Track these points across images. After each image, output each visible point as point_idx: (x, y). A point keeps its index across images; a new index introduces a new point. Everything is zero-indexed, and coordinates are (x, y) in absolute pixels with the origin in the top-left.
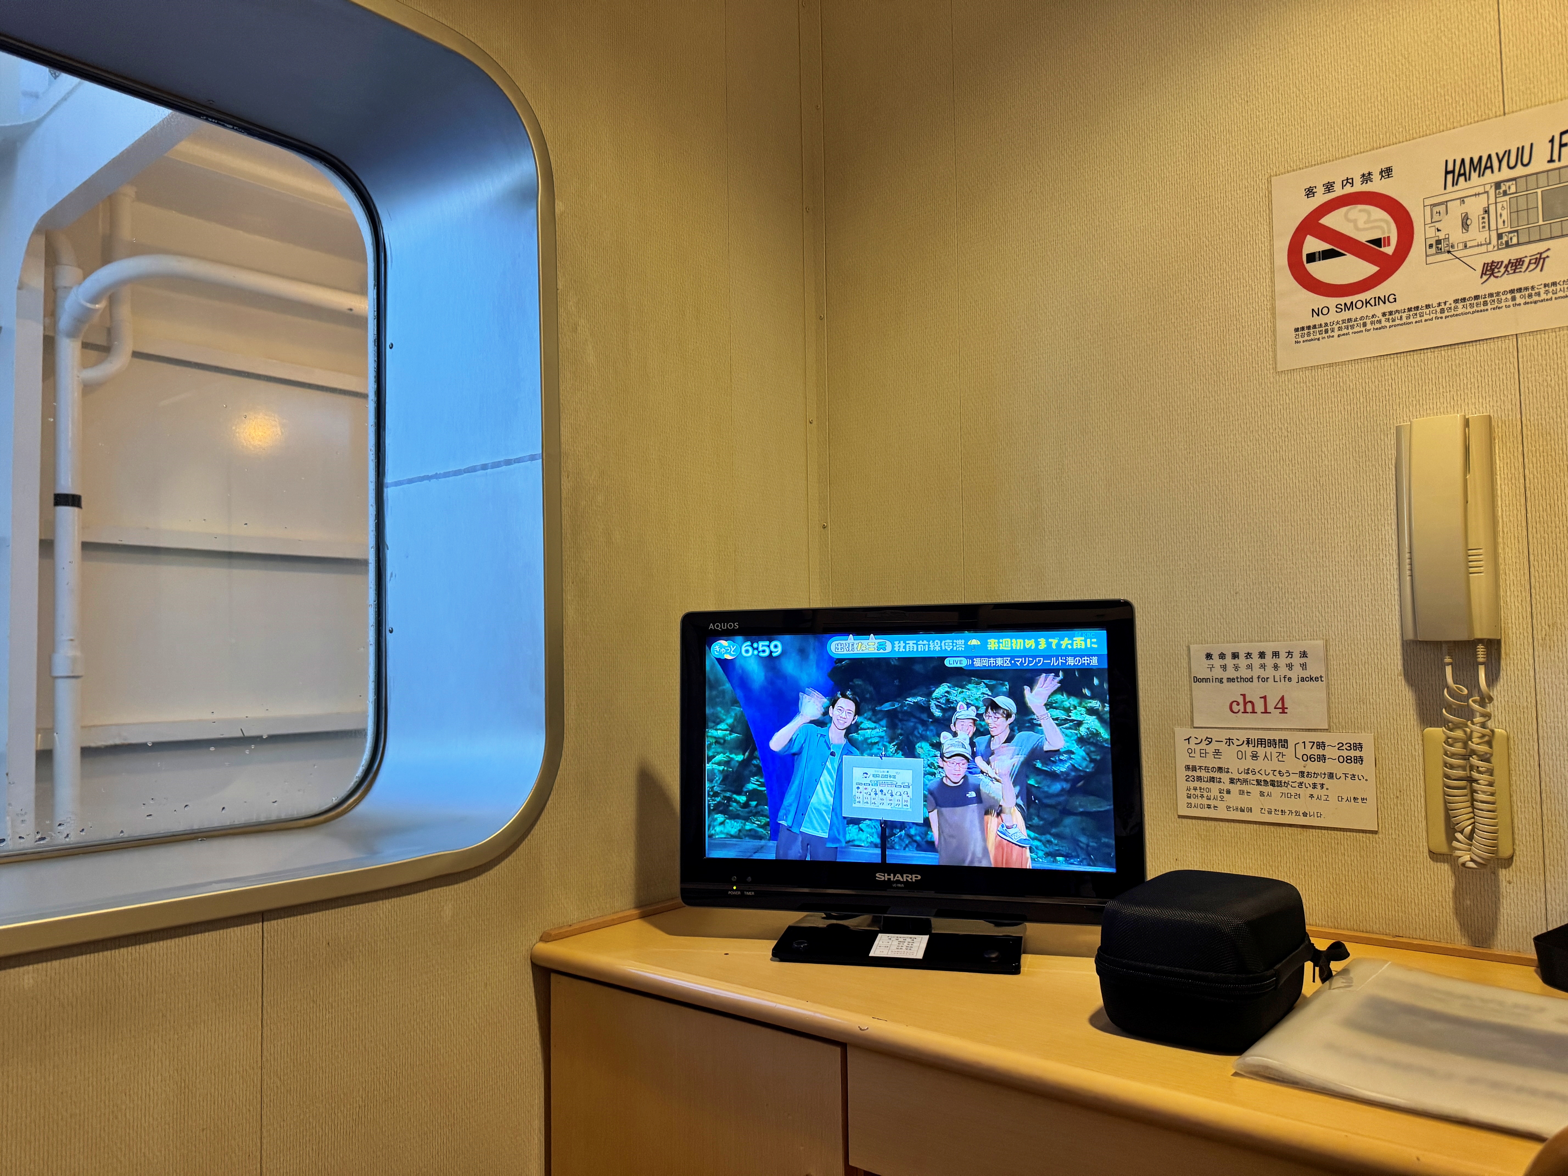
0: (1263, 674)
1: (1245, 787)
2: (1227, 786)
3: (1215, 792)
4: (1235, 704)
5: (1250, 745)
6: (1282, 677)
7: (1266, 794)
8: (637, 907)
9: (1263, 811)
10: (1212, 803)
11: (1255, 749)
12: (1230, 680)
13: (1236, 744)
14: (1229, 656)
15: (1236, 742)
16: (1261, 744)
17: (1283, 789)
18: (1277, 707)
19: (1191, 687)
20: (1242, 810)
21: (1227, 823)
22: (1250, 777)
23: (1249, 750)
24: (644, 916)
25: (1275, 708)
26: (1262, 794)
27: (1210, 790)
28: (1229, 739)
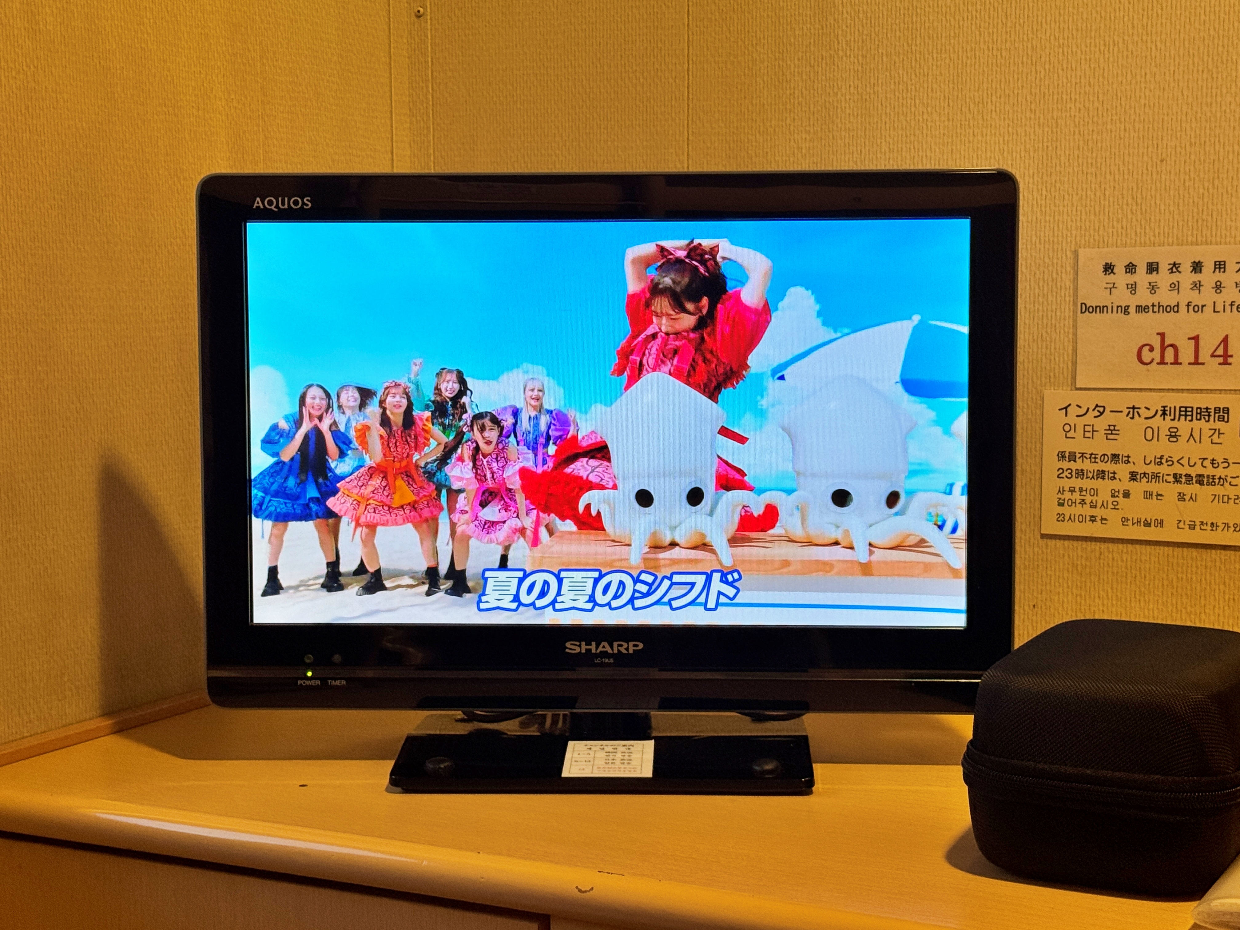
0: (1196, 298)
1: (1154, 487)
2: (1123, 484)
3: (1105, 495)
4: (1146, 349)
5: (1168, 418)
6: (1228, 304)
7: (1187, 498)
8: (107, 713)
9: (1181, 525)
10: (1098, 512)
11: (1175, 424)
12: (1140, 309)
13: (1143, 417)
14: (1142, 269)
15: (1144, 413)
16: (1186, 416)
17: (1218, 490)
18: (1215, 354)
19: (1075, 321)
20: (1147, 524)
21: (1121, 546)
22: (1164, 469)
23: (1165, 425)
24: (121, 730)
25: (1213, 356)
26: (1181, 497)
27: (1095, 492)
28: (1134, 408)
